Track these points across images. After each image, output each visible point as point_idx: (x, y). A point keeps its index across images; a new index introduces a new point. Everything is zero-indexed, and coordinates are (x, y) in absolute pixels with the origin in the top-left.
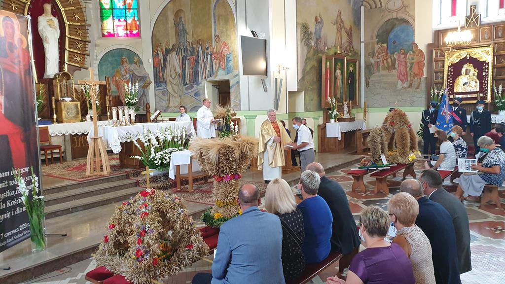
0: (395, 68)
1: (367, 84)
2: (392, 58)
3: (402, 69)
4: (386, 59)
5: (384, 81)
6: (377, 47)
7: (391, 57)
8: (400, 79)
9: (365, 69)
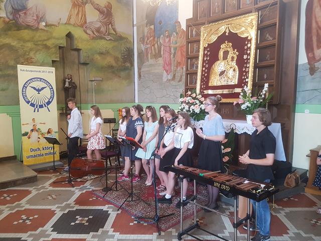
0: (161, 56)
1: (140, 76)
2: (159, 43)
3: (166, 56)
4: (154, 45)
5: (153, 71)
6: (146, 30)
7: (157, 42)
8: (165, 69)
9: (138, 57)
